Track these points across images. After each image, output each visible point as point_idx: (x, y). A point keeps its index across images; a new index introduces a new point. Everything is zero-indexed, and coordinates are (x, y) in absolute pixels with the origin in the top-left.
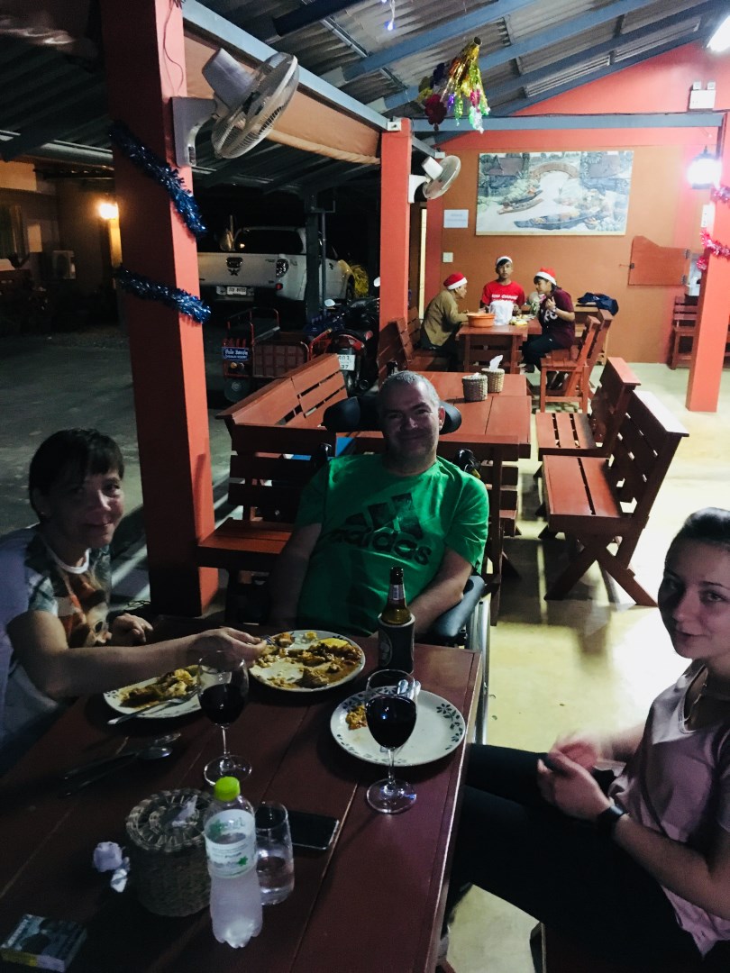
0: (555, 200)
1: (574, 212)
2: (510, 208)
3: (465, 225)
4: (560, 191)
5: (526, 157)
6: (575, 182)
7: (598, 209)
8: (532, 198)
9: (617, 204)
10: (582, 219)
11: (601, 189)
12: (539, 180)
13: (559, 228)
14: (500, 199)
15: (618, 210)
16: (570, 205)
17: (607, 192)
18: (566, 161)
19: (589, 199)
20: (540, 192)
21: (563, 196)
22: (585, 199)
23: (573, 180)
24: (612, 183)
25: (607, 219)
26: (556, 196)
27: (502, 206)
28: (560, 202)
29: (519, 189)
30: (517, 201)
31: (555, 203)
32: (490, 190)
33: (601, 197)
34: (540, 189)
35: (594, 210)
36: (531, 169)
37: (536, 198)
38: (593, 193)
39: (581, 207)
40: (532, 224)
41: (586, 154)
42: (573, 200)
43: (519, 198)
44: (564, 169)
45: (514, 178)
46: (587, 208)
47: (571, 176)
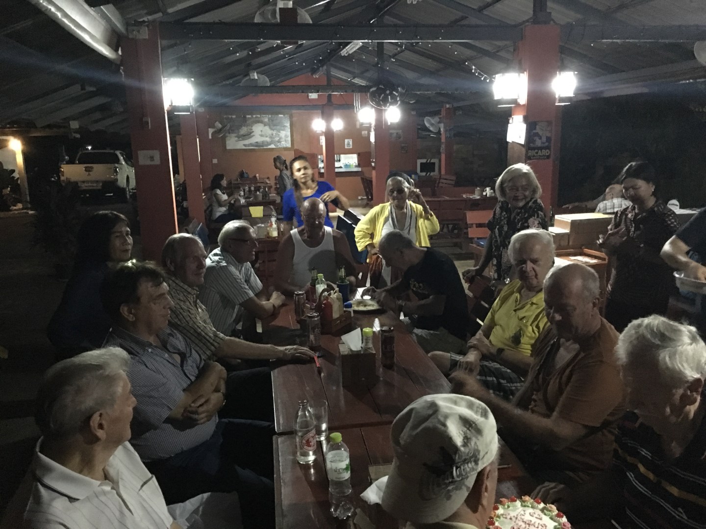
0: (260, 135)
1: (268, 139)
2: (241, 139)
4: (261, 131)
7: (278, 138)
8: (250, 134)
9: (285, 137)
10: (272, 142)
11: (279, 130)
12: (252, 127)
13: (263, 146)
14: (236, 135)
15: (286, 139)
16: (267, 137)
17: (281, 132)
18: (262, 119)
20: (253, 132)
21: (263, 133)
22: (272, 135)
23: (266, 127)
24: (282, 128)
25: (283, 143)
26: (260, 133)
27: (237, 138)
28: (262, 136)
29: (244, 130)
30: (244, 136)
31: (259, 137)
33: (279, 133)
34: (253, 130)
38: (274, 132)
39: (271, 137)
40: (251, 145)
42: (268, 135)
44: (262, 122)
45: (241, 126)
46: (274, 138)
47: (265, 125)
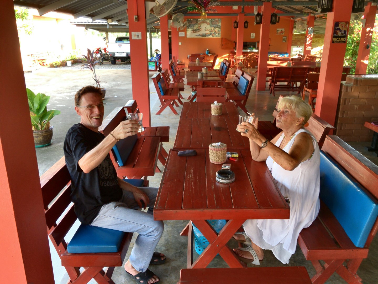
2: (194, 32)
3: (184, 36)
4: (206, 28)
5: (197, 20)
6: (209, 26)
8: (199, 29)
9: (218, 31)
10: (211, 34)
11: (215, 27)
13: (206, 36)
14: (192, 29)
15: (219, 32)
16: (208, 31)
18: (206, 21)
19: (212, 30)
20: (201, 28)
21: (206, 29)
22: (211, 30)
23: (208, 25)
24: (217, 26)
25: (216, 34)
27: (192, 31)
29: (196, 27)
30: (196, 30)
31: (204, 31)
32: (189, 27)
33: (215, 29)
35: (213, 32)
36: (199, 23)
37: (200, 29)
40: (200, 35)
41: (211, 19)
43: (196, 29)
44: (206, 23)
45: (195, 25)
46: (212, 32)
